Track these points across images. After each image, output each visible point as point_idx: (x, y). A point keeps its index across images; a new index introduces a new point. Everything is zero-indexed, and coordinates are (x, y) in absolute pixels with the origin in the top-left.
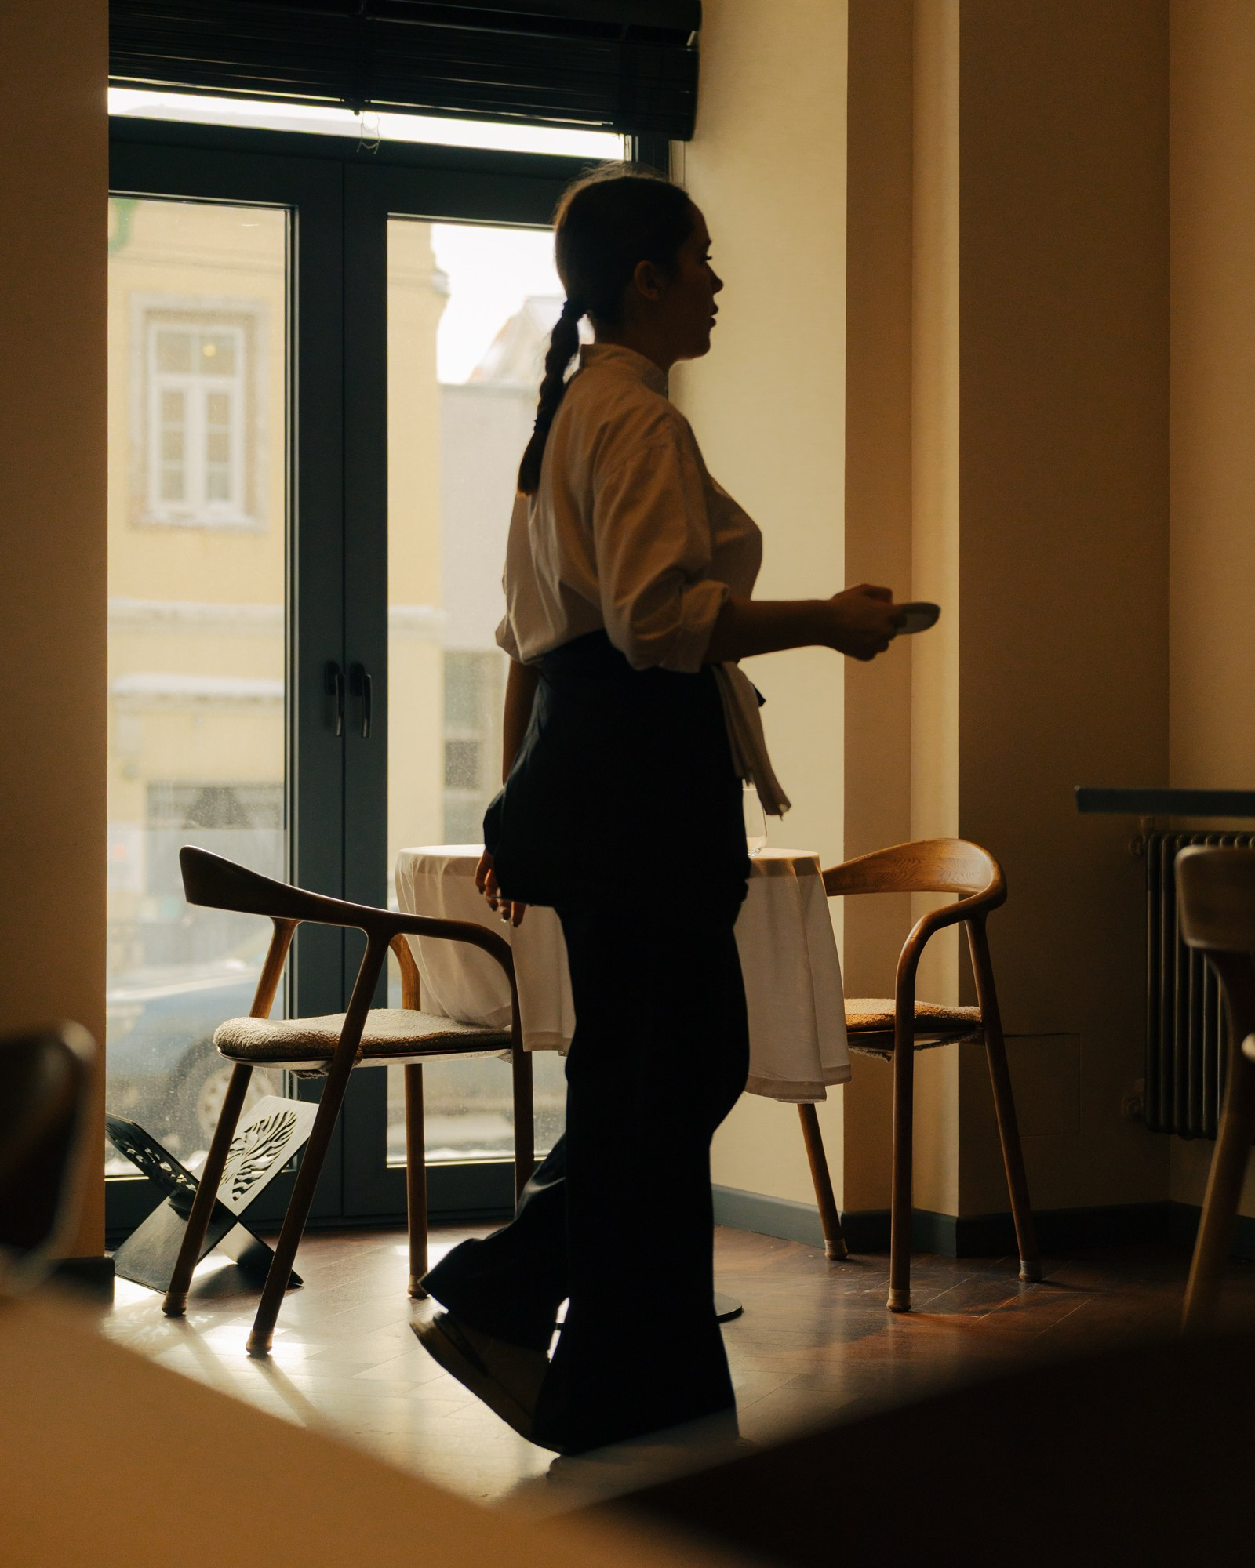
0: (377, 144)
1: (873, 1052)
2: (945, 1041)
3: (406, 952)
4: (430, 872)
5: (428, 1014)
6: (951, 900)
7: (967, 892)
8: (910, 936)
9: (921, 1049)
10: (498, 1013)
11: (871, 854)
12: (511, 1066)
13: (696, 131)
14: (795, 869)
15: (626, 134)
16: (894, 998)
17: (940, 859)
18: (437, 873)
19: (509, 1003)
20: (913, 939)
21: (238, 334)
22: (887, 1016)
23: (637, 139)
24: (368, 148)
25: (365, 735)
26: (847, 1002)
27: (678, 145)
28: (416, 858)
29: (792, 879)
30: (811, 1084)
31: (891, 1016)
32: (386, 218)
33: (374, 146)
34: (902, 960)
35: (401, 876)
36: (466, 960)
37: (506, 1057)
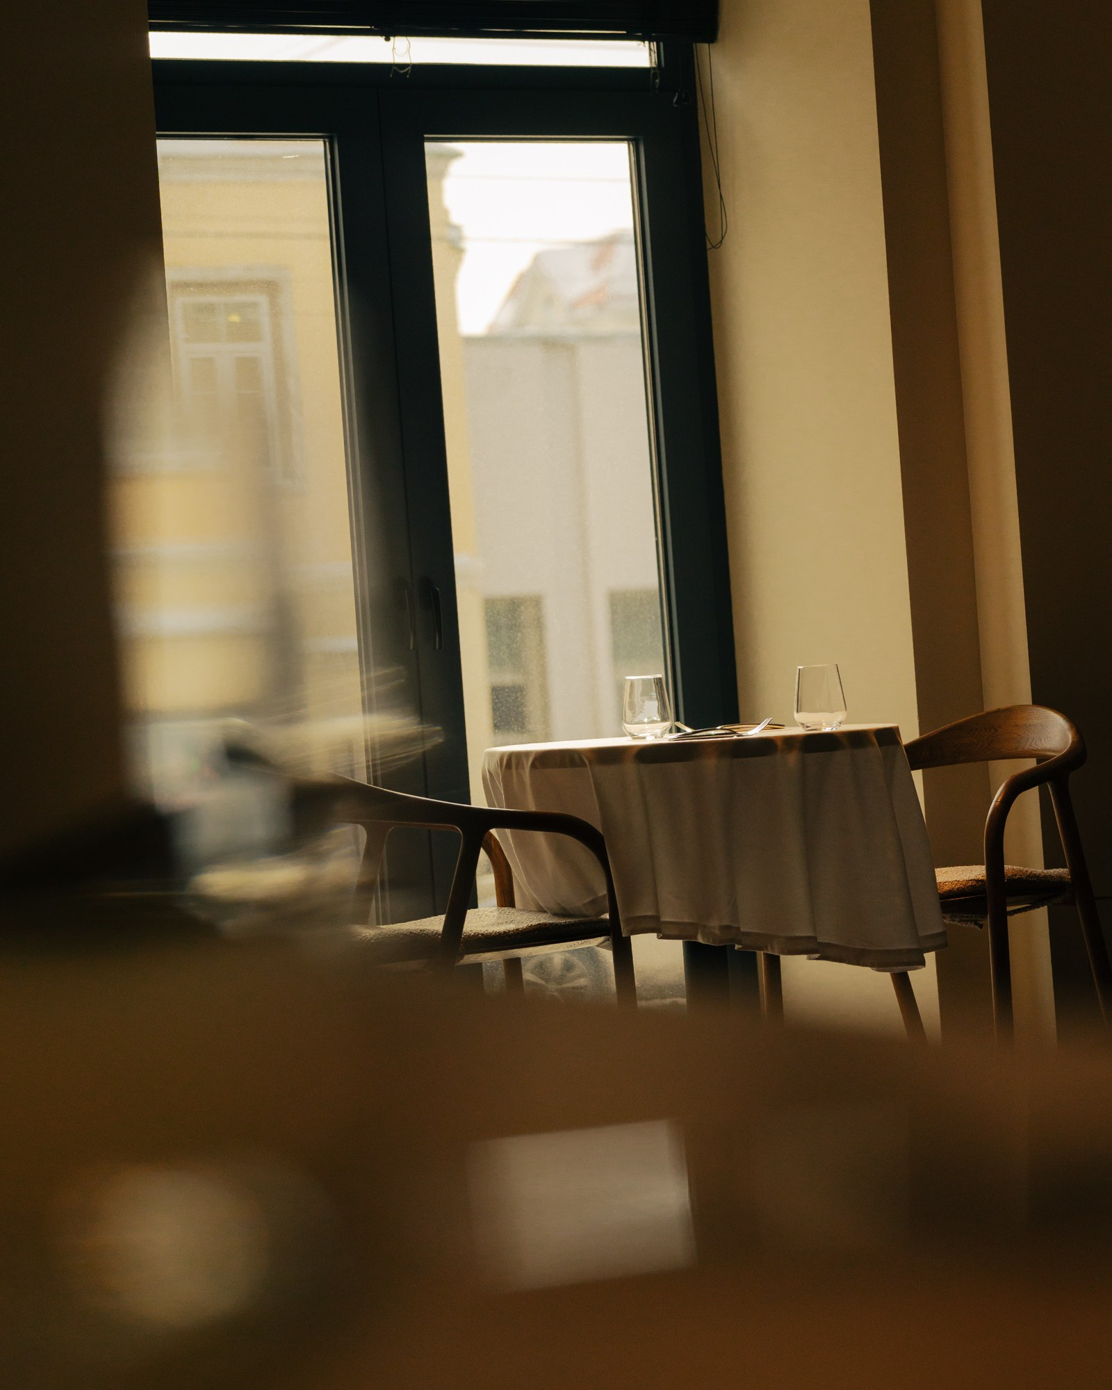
0: (409, 68)
1: (965, 921)
2: (1035, 905)
3: (497, 851)
4: (517, 768)
5: (524, 910)
6: (1031, 764)
7: (1046, 756)
8: (995, 800)
9: (1013, 914)
10: (593, 902)
11: (947, 726)
12: (611, 952)
13: (720, 35)
14: (877, 740)
15: (650, 41)
16: (983, 865)
17: (1017, 725)
18: (523, 768)
19: (603, 891)
20: (998, 803)
21: (262, 299)
22: (978, 881)
23: (661, 44)
24: (402, 72)
25: (437, 648)
26: (937, 871)
27: (704, 47)
28: (502, 755)
29: (875, 751)
30: (909, 951)
31: (982, 881)
32: (423, 140)
33: (407, 69)
34: (989, 824)
35: (488, 773)
36: (559, 852)
37: (604, 944)
